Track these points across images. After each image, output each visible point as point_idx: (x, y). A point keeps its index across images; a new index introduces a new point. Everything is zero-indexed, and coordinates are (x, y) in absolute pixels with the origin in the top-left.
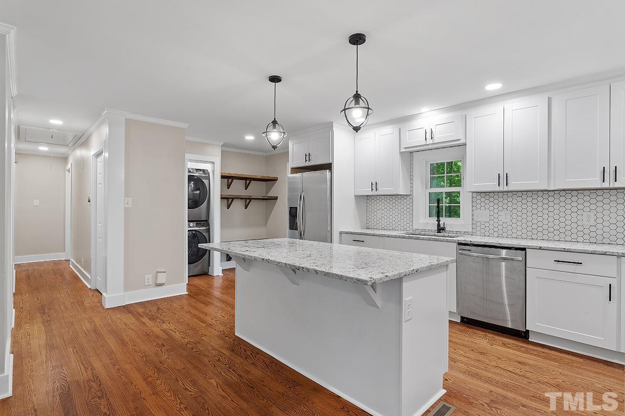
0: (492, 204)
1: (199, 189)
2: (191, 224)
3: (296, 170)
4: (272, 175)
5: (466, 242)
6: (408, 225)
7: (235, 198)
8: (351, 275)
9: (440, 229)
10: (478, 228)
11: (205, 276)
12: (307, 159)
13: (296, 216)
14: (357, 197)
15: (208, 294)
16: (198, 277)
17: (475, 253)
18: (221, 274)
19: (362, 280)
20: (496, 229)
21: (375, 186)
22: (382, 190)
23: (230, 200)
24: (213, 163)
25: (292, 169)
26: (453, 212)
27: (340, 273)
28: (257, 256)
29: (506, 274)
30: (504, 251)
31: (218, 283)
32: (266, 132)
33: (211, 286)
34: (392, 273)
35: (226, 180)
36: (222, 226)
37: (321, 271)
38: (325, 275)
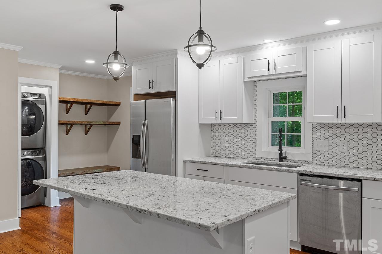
0: (330, 134)
1: (34, 114)
2: (26, 153)
3: (139, 97)
4: (114, 100)
5: (306, 173)
6: (251, 154)
7: (74, 124)
8: (193, 220)
9: (282, 158)
10: (318, 158)
11: (41, 208)
12: (151, 86)
13: (140, 144)
14: (201, 125)
15: (44, 229)
16: (33, 209)
17: (315, 183)
18: (58, 205)
19: (204, 225)
20: (334, 159)
21: (219, 114)
22: (226, 119)
23: (69, 126)
24: (50, 87)
25: (135, 95)
26: (295, 141)
27: (183, 218)
28: (97, 196)
29: (344, 204)
30: (342, 182)
31: (55, 215)
32: (107, 63)
33: (47, 219)
34: (234, 216)
35: (64, 105)
36: (60, 154)
37: (163, 215)
38: (167, 219)
